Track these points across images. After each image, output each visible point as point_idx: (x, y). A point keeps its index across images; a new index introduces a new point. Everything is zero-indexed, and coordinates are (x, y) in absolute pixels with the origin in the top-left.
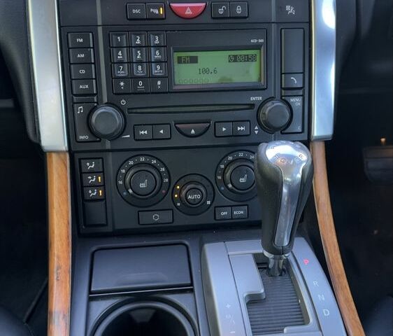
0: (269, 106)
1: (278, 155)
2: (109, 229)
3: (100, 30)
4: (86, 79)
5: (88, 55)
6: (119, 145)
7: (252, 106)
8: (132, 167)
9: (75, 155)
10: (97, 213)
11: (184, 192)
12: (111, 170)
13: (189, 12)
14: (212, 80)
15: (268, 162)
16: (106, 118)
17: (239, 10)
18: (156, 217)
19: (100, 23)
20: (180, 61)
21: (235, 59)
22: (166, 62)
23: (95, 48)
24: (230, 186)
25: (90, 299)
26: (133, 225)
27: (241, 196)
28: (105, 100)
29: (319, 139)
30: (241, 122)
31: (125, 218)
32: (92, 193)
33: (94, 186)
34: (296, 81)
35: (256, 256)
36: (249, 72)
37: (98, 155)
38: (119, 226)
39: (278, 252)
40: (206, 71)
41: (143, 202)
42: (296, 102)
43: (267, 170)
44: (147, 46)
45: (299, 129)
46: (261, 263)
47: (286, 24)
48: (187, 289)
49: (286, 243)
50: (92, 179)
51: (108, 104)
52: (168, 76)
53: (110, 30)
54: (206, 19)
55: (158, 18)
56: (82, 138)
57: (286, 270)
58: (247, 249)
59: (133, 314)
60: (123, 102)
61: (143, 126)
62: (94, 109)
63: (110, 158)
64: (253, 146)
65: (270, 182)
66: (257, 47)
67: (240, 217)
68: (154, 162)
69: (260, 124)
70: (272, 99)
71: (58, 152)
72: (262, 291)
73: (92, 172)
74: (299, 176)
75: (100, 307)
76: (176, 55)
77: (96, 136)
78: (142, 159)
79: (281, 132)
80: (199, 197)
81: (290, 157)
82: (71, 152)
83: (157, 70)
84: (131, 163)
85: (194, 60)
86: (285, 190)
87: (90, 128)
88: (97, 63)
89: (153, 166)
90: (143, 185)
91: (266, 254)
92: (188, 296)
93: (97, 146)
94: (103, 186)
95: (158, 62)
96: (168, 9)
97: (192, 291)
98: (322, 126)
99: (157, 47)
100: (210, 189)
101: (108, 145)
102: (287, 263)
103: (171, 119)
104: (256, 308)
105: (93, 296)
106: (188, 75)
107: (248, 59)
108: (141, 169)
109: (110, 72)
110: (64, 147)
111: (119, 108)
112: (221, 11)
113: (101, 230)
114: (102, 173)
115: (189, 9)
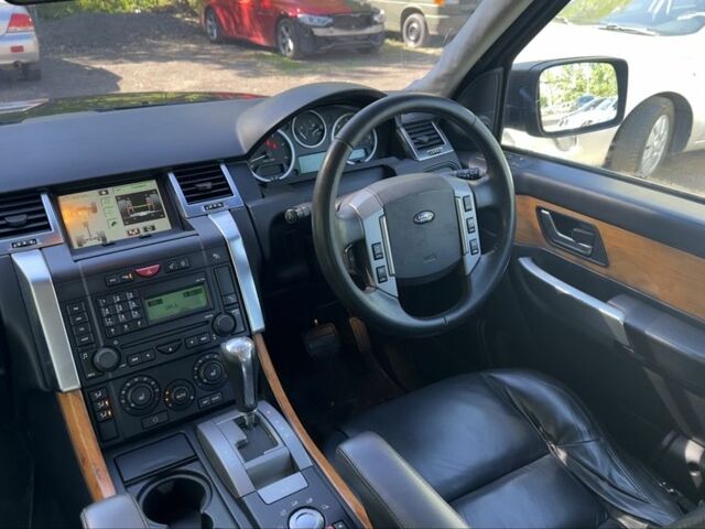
0: (219, 319)
1: (234, 347)
2: (121, 439)
3: (89, 298)
4: (85, 334)
5: (84, 318)
6: (117, 373)
7: (207, 322)
8: (130, 387)
9: (87, 390)
10: (109, 429)
11: (172, 395)
12: (114, 393)
13: (149, 273)
14: (175, 311)
15: (230, 354)
16: (105, 357)
17: (183, 264)
18: (156, 420)
19: (87, 293)
20: (150, 304)
21: (188, 294)
22: (141, 308)
23: (88, 311)
24: (205, 381)
26: (139, 430)
27: (214, 386)
28: (102, 344)
29: (258, 332)
30: (202, 334)
31: (131, 428)
32: (103, 415)
33: (104, 409)
34: (232, 299)
35: (235, 420)
36: (201, 300)
37: (101, 386)
38: (128, 435)
39: (248, 410)
40: (170, 307)
41: (142, 411)
42: (236, 312)
43: (229, 357)
44: (124, 302)
45: (243, 329)
46: (241, 423)
47: (216, 266)
48: (195, 459)
49: (252, 402)
50: (101, 405)
51: (105, 346)
52: (144, 317)
53: (96, 296)
54: (162, 274)
55: (129, 281)
56: (90, 375)
57: (258, 422)
58: (227, 420)
60: (116, 343)
61: (134, 355)
62: (95, 352)
63: (111, 386)
64: (217, 347)
65: (233, 364)
66: (201, 283)
67: (217, 402)
68: (145, 379)
69: (216, 333)
70: (220, 314)
71: (71, 391)
72: (245, 437)
73: (100, 400)
74: (249, 356)
76: (146, 302)
77: (101, 371)
78: (136, 380)
79: (232, 333)
80: (184, 395)
81: (241, 347)
82: (82, 389)
83: (135, 314)
84: (128, 384)
85: (160, 302)
86: (244, 370)
87: (94, 367)
88: (91, 321)
89: (146, 382)
90: (141, 398)
91: (242, 414)
92: (196, 463)
93: (101, 379)
94: (110, 407)
95: (135, 309)
96: (135, 274)
97: (198, 459)
98: (257, 322)
99: (132, 300)
100: (191, 387)
101: (110, 376)
102: (257, 418)
103: (153, 344)
104: (243, 450)
105: (127, 486)
106: (157, 312)
107: (196, 292)
108: (137, 388)
109: (102, 324)
110: (77, 385)
111: (114, 348)
112: (171, 267)
113: (117, 441)
114: (108, 398)
115: (149, 270)
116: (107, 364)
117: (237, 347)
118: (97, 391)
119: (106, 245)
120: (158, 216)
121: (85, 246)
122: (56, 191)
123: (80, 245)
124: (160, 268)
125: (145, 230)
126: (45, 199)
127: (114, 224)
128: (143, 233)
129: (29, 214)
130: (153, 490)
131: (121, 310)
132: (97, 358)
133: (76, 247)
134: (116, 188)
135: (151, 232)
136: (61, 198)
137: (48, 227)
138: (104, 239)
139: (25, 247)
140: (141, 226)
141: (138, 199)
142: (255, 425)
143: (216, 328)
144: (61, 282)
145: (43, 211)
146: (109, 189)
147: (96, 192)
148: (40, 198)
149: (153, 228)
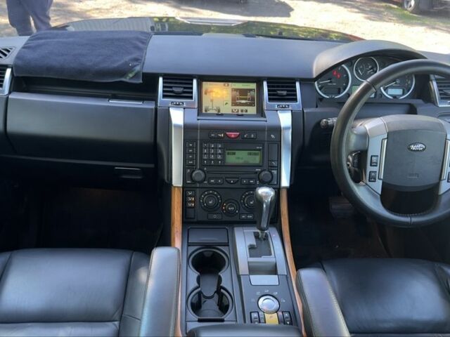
0: (263, 173)
1: (264, 192)
2: (195, 220)
3: (199, 141)
4: (192, 159)
5: (193, 151)
6: (202, 185)
7: (256, 173)
8: (206, 195)
9: (185, 188)
10: (191, 213)
11: (227, 207)
12: (198, 195)
13: (233, 136)
14: (241, 162)
15: (259, 195)
16: (198, 174)
17: (252, 136)
18: (215, 216)
19: (199, 138)
20: (228, 154)
21: (250, 154)
22: (223, 154)
23: (196, 148)
24: (246, 205)
25: (188, 245)
26: (205, 219)
27: (251, 210)
28: (198, 167)
29: (284, 188)
30: (252, 179)
31: (202, 216)
32: (190, 205)
33: (191, 202)
34: (275, 164)
35: (254, 233)
36: (256, 159)
37: (193, 189)
38: (199, 219)
39: (262, 230)
40: (239, 158)
41: (210, 209)
42: (275, 172)
43: (259, 198)
44: (215, 148)
45: (276, 183)
46: (257, 236)
47: (271, 142)
48: (227, 245)
49: (265, 226)
50: (190, 199)
51: (200, 169)
52: (223, 160)
53: (202, 141)
54: (240, 138)
55: (221, 138)
56: (188, 182)
57: (266, 238)
58: (251, 231)
59: (205, 253)
60: (205, 169)
61: (213, 178)
62: (194, 171)
63: (198, 191)
64: (254, 188)
65: (259, 201)
66: (259, 150)
67: (250, 219)
68: (215, 193)
69: (259, 180)
70: (265, 170)
71: (177, 187)
72: (255, 244)
73: (190, 196)
74: (270, 200)
75: (192, 249)
76: (227, 152)
77: (194, 182)
78: (211, 192)
79: (264, 183)
80: (233, 208)
81: (267, 193)
82: (183, 187)
83: (219, 157)
84: (206, 193)
85: (234, 154)
86: (264, 206)
87: (192, 179)
88: (196, 154)
89: (215, 195)
90: (210, 202)
91: (259, 231)
92: (227, 247)
93: (193, 186)
94: (194, 202)
95: (220, 154)
96: (225, 135)
97: (228, 245)
98: (285, 182)
99: (220, 148)
100: (238, 206)
101: (198, 185)
102: (266, 236)
103: (223, 176)
104: (252, 251)
105: (189, 245)
106: (232, 159)
107: (255, 154)
108: (210, 196)
109: (201, 157)
110: (181, 185)
111: (204, 171)
112: (245, 136)
113: (192, 220)
114: (194, 197)
115: (233, 135)
116: (197, 178)
117: (265, 192)
118: (189, 191)
119: (218, 115)
120: (251, 105)
121: (208, 112)
122: (202, 79)
123: (206, 111)
124: (239, 135)
125: (242, 111)
126: (195, 82)
127: (227, 103)
128: (240, 113)
129: (185, 88)
130: (200, 253)
131: (213, 152)
132: (194, 174)
133: (204, 112)
134: (234, 84)
135: (244, 113)
136: (204, 83)
137: (191, 98)
138: (219, 111)
139: (177, 106)
140: (240, 108)
141: (243, 92)
142: (264, 239)
143: (261, 178)
144: (188, 129)
145: (192, 88)
146: (230, 84)
147: (222, 84)
148: (192, 80)
149: (246, 111)
